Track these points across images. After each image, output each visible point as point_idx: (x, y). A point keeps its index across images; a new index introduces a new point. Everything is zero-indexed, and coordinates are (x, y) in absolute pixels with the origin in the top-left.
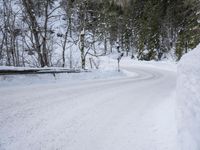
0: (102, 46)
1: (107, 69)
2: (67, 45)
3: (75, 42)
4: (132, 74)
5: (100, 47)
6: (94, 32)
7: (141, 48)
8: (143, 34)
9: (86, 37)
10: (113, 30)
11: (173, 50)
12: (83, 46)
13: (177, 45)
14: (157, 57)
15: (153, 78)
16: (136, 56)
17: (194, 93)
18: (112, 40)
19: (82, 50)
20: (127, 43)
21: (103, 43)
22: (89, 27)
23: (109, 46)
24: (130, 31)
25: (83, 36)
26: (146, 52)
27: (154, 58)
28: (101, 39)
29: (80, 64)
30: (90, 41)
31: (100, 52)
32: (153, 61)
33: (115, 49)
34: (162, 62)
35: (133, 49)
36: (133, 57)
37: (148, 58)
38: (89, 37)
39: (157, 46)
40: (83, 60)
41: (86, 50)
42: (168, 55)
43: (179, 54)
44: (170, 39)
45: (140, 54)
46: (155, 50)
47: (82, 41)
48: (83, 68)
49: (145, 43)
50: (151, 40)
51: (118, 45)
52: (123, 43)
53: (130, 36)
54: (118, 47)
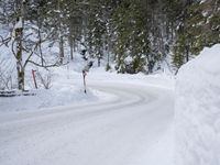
0: (56, 49)
1: (65, 89)
3: (5, 42)
4: (107, 97)
5: (50, 50)
6: (40, 25)
7: (122, 53)
8: (124, 29)
9: (26, 32)
10: (75, 22)
11: (170, 58)
12: (21, 49)
14: (146, 68)
15: (142, 101)
16: (113, 66)
18: (73, 40)
19: (18, 56)
20: (97, 44)
21: (57, 44)
22: (32, 16)
23: (67, 49)
24: (103, 24)
25: (19, 31)
26: (129, 59)
27: (141, 70)
28: (53, 37)
29: (15, 81)
30: (34, 39)
31: (51, 59)
32: (140, 75)
33: (78, 55)
34: (155, 76)
35: (107, 55)
36: (108, 68)
37: (133, 69)
38: (31, 33)
39: (147, 51)
40: (21, 75)
41: (25, 56)
42: (163, 65)
43: (179, 61)
44: (164, 40)
45: (120, 62)
46: (143, 56)
47: (17, 39)
48: (20, 88)
49: (127, 46)
50: (137, 40)
51: (83, 48)
52: (91, 44)
53: (103, 33)
54: (84, 51)
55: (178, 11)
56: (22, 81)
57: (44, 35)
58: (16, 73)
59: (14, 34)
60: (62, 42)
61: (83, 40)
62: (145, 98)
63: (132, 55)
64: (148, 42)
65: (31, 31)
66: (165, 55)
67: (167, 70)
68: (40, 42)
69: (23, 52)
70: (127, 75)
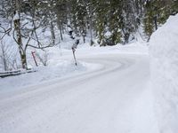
0: (48, 33)
3: (7, 32)
4: (94, 66)
5: (44, 34)
6: (33, 15)
7: (102, 30)
8: (101, 11)
9: (23, 22)
10: (60, 9)
11: (141, 29)
12: (20, 36)
13: (145, 21)
14: (123, 39)
15: (123, 66)
16: (96, 41)
17: (170, 80)
18: (61, 24)
19: (19, 42)
20: (81, 24)
21: (48, 28)
22: (26, 8)
23: (57, 32)
24: (84, 8)
25: (17, 22)
26: (108, 34)
27: (119, 42)
28: (45, 23)
29: (19, 62)
30: (30, 27)
31: (45, 42)
32: (118, 45)
33: (66, 36)
34: (131, 45)
35: (92, 32)
36: (92, 43)
37: (112, 41)
38: (27, 22)
39: (122, 25)
40: (23, 57)
41: (24, 41)
42: (137, 35)
43: (149, 31)
44: (135, 14)
45: (101, 37)
46: (119, 30)
47: (16, 29)
48: (24, 67)
49: (105, 23)
50: (113, 17)
51: (70, 29)
52: (76, 26)
53: (84, 15)
54: (71, 32)
56: (24, 62)
57: (37, 23)
58: (19, 56)
59: (13, 25)
60: (52, 27)
61: (69, 23)
62: (125, 63)
63: (110, 30)
64: (122, 18)
65: (26, 21)
66: (137, 27)
67: (140, 39)
68: (35, 29)
69: (23, 39)
70: (108, 47)
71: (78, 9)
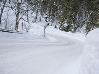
0: (34, 15)
1: (35, 33)
2: (5, 9)
3: (12, 8)
4: (54, 40)
5: (32, 15)
6: (29, 3)
7: (63, 21)
8: (66, 11)
9: (22, 5)
10: (44, 4)
11: (84, 27)
12: (19, 12)
13: (88, 23)
14: (73, 30)
15: (69, 44)
16: (58, 26)
17: (92, 59)
18: (42, 12)
19: (17, 15)
20: (53, 16)
21: (35, 13)
23: (39, 16)
24: (57, 7)
25: (19, 4)
26: (66, 25)
27: (70, 30)
28: (34, 9)
29: (14, 26)
30: (25, 9)
31: (31, 19)
32: (70, 32)
33: (43, 19)
34: (77, 34)
35: (57, 21)
36: (56, 27)
37: (67, 29)
39: (74, 22)
40: (17, 24)
41: (20, 16)
42: (81, 30)
43: (88, 29)
44: (83, 18)
45: (62, 25)
46: (72, 24)
47: (18, 8)
48: (16, 29)
49: (66, 18)
50: (71, 16)
52: (50, 15)
53: (56, 11)
54: (46, 18)
55: (92, 6)
56: (17, 27)
57: (30, 8)
58: (15, 22)
59: (17, 5)
60: (37, 12)
61: (47, 13)
62: (70, 43)
63: (67, 23)
64: (76, 18)
65: (24, 5)
66: (82, 25)
67: (82, 32)
68: (28, 11)
69: (20, 14)
70: (64, 32)
71: (53, 7)
